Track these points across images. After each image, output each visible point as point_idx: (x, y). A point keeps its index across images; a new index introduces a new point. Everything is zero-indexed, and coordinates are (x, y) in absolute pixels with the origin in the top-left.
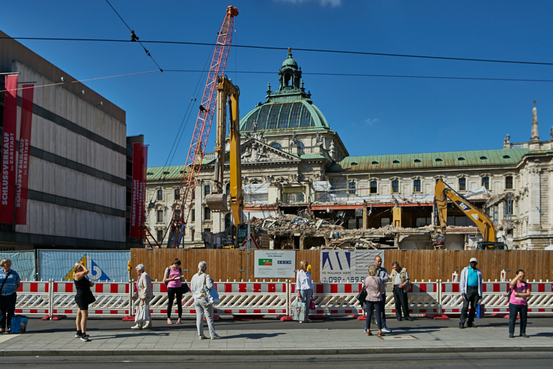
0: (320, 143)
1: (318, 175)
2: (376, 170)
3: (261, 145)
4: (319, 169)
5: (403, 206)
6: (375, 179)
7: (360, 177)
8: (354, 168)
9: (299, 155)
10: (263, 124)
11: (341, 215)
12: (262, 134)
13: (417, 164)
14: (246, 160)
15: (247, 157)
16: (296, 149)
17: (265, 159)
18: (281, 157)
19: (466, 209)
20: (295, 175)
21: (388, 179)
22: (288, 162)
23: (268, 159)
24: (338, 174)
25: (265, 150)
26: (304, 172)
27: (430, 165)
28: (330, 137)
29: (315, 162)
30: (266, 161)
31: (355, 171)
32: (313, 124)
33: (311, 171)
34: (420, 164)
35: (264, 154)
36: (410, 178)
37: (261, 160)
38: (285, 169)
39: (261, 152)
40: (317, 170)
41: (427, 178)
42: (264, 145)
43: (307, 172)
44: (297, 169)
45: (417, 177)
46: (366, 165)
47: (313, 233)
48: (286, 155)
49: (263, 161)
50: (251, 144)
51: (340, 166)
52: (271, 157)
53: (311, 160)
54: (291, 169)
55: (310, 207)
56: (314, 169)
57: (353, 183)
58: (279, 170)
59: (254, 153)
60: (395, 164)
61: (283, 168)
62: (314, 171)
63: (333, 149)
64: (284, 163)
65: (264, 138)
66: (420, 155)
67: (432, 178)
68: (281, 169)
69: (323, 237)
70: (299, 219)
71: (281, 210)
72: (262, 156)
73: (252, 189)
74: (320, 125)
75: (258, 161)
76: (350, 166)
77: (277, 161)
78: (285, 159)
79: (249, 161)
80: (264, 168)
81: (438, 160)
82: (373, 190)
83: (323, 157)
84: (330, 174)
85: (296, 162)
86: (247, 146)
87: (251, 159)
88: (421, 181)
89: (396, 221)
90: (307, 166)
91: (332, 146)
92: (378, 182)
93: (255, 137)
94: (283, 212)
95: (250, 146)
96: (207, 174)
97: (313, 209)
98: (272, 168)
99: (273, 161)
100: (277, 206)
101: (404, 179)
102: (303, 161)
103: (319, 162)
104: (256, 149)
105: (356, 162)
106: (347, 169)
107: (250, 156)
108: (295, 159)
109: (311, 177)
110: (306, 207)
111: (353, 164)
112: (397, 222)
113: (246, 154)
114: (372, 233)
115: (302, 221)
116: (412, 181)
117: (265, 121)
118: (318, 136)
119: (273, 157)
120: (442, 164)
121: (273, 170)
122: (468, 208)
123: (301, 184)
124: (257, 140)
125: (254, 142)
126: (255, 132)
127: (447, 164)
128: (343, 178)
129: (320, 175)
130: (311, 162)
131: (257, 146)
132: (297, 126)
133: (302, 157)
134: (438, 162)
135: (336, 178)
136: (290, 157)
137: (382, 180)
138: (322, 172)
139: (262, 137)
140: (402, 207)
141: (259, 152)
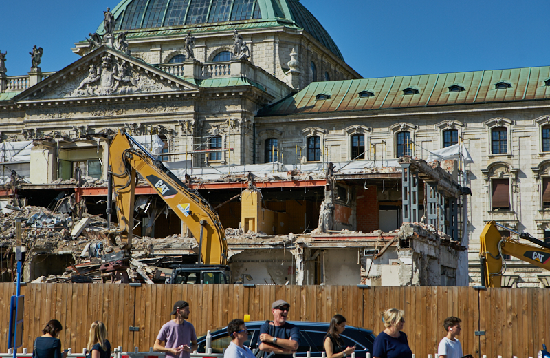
0: (242, 55)
1: (236, 121)
2: (364, 110)
3: (120, 60)
4: (239, 108)
5: (263, 186)
6: (360, 129)
7: (329, 126)
8: (320, 104)
9: (198, 80)
10: (157, 16)
11: (142, 207)
12: (123, 36)
13: (453, 97)
14: (91, 91)
15: (91, 84)
16: (192, 66)
17: (127, 88)
18: (160, 85)
19: (167, 194)
20: (189, 121)
21: (387, 129)
22: (173, 96)
23: (134, 89)
24: (284, 120)
25: (128, 71)
26: (208, 115)
27: (481, 98)
28: (292, 40)
29: (229, 94)
30: (130, 92)
31: (320, 113)
32: (257, 15)
33: (222, 113)
34: (461, 96)
35: (126, 79)
36: (434, 127)
37: (119, 91)
38: (168, 110)
39: (120, 75)
40: (235, 111)
41: (471, 125)
42: (125, 59)
43: (215, 115)
44: (192, 109)
45: (450, 123)
46: (347, 100)
47: (52, 246)
48: (170, 79)
49: (124, 93)
50: (99, 57)
51: (294, 102)
52: (139, 85)
53: (220, 90)
54: (180, 110)
55: (80, 190)
56: (230, 109)
57: (316, 138)
58: (156, 112)
59: (106, 76)
60: (408, 96)
61: (164, 107)
62: (228, 113)
63: (293, 66)
64: (166, 96)
65: (126, 45)
66: (468, 75)
67: (481, 125)
68: (160, 110)
69: (70, 255)
70: (44, 216)
71: (20, 198)
72: (122, 83)
73: (8, 153)
74: (272, 17)
75: (114, 93)
76: (314, 101)
77: (152, 92)
78: (169, 89)
79: (97, 92)
80: (127, 108)
81: (499, 85)
82: (357, 152)
83: (247, 84)
84: (264, 120)
85: (189, 95)
86: (91, 62)
87: (100, 88)
88: (459, 132)
89: (247, 220)
90: (213, 103)
91: (293, 60)
92: (366, 134)
93: (109, 44)
94: (24, 201)
95: (97, 63)
96: (13, 120)
97: (86, 194)
98: (142, 107)
99: (144, 93)
100: (14, 188)
101: (422, 128)
102: (205, 92)
103: (237, 93)
104: (109, 68)
105: (328, 93)
106: (305, 108)
107: (98, 82)
108: (187, 88)
109: (222, 125)
110: (72, 191)
111: (319, 97)
112: (251, 222)
113: (88, 79)
114: (169, 247)
115: (48, 221)
116: (440, 132)
117: (159, 9)
118: (237, 39)
119: (145, 86)
120: (509, 93)
121: (144, 112)
122: (171, 192)
123: (94, 142)
124: (113, 49)
125: (105, 54)
126: (109, 32)
127: (518, 95)
128: (294, 128)
129: (240, 121)
130: (222, 94)
131: (112, 62)
132: (225, 20)
133: (205, 84)
134: (501, 91)
135: (281, 129)
136: (178, 83)
137: (376, 130)
138: (244, 114)
139: (122, 42)
140: (263, 190)
141: (117, 72)
